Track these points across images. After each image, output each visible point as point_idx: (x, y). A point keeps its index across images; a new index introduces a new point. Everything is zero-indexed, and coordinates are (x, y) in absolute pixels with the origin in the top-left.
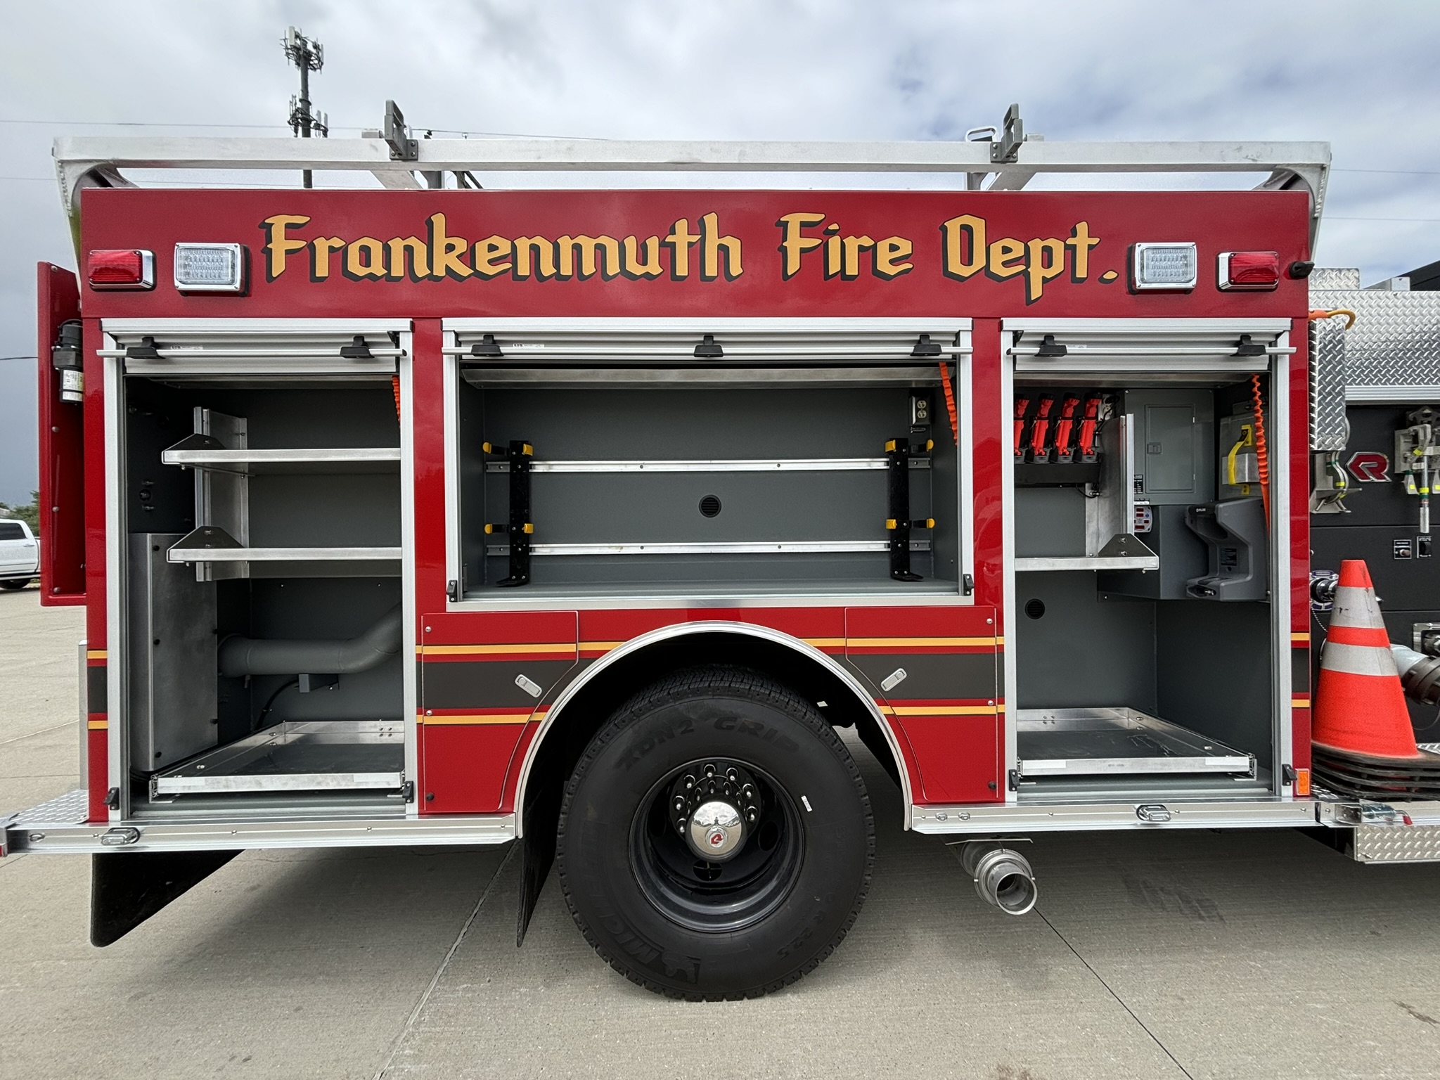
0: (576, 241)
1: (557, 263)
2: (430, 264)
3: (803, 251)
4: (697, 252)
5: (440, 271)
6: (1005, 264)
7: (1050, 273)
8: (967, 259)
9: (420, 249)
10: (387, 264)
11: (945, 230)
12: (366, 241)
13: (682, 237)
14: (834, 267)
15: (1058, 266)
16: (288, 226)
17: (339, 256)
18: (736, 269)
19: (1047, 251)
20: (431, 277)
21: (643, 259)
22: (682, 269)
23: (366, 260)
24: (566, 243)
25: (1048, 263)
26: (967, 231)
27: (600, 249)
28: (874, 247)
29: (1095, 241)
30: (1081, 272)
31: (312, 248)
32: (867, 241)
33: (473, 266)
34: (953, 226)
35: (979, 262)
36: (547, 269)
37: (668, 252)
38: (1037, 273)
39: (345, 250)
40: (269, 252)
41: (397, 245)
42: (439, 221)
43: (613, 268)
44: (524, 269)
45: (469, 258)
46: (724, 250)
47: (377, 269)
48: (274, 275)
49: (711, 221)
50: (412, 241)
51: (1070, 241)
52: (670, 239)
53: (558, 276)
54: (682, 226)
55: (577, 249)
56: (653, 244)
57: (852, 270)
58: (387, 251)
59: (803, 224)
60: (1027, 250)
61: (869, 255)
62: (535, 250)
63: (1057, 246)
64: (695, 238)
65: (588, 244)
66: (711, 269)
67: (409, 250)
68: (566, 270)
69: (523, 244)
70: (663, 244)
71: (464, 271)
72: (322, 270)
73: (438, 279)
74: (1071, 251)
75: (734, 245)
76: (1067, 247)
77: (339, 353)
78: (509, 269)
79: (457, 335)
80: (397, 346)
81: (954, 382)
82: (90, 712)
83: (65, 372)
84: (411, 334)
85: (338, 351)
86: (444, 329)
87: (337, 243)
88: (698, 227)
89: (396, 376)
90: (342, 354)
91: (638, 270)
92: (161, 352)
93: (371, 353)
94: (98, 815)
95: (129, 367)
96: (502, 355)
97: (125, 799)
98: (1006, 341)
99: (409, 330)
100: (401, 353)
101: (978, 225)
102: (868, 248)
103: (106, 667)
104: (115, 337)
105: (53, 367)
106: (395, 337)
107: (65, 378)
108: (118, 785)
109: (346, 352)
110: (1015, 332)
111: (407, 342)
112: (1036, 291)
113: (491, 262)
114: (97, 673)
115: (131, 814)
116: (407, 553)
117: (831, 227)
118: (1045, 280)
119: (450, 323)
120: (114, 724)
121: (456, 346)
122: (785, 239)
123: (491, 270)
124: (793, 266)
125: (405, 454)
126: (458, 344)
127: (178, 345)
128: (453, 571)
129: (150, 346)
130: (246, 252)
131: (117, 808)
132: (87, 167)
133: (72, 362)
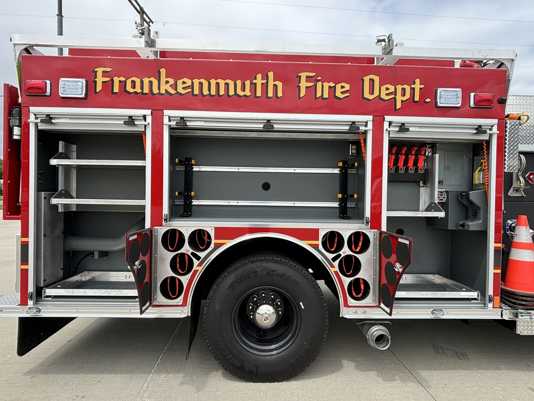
0: (217, 81)
1: (209, 90)
2: (159, 89)
3: (307, 87)
4: (265, 87)
5: (163, 91)
6: (387, 94)
7: (405, 98)
8: (372, 92)
9: (155, 82)
10: (142, 88)
11: (363, 80)
12: (134, 79)
13: (259, 81)
14: (319, 94)
15: (408, 96)
16: (103, 72)
17: (123, 85)
18: (280, 94)
19: (404, 90)
20: (159, 93)
21: (243, 89)
22: (259, 94)
23: (134, 86)
24: (213, 82)
25: (404, 94)
26: (372, 81)
27: (227, 84)
28: (335, 87)
29: (422, 86)
30: (417, 98)
31: (112, 81)
32: (332, 84)
33: (176, 90)
34: (367, 79)
35: (376, 94)
36: (206, 92)
37: (254, 86)
38: (399, 98)
39: (125, 82)
40: (95, 82)
41: (146, 80)
42: (163, 71)
43: (232, 92)
44: (196, 92)
45: (175, 86)
46: (276, 86)
47: (138, 90)
48: (97, 91)
49: (271, 74)
50: (152, 79)
51: (413, 86)
52: (254, 81)
53: (210, 95)
54: (259, 76)
55: (218, 84)
56: (248, 83)
57: (326, 95)
58: (142, 82)
59: (307, 77)
60: (396, 89)
61: (332, 90)
62: (201, 84)
63: (408, 88)
64: (264, 81)
65: (222, 83)
66: (270, 94)
67: (151, 82)
68: (213, 92)
69: (196, 82)
70: (251, 83)
71: (173, 92)
72: (116, 90)
73: (163, 94)
74: (413, 90)
75: (280, 85)
76: (411, 88)
77: (123, 123)
78: (190, 92)
79: (169, 117)
80: (145, 121)
81: (365, 140)
82: (21, 262)
83: (15, 128)
84: (151, 116)
85: (122, 122)
86: (164, 115)
87: (122, 79)
88: (266, 77)
89: (145, 132)
90: (124, 124)
91: (241, 93)
92: (53, 121)
93: (136, 123)
94: (24, 302)
95: (40, 126)
96: (187, 126)
97: (34, 296)
98: (386, 125)
99: (150, 114)
100: (148, 124)
101: (377, 79)
102: (332, 87)
103: (28, 245)
104: (35, 115)
105: (9, 126)
106: (145, 117)
107: (15, 130)
108: (32, 291)
109: (125, 123)
110: (390, 122)
111: (149, 119)
112: (399, 106)
113: (184, 88)
114: (24, 247)
115: (36, 302)
116: (147, 202)
117: (318, 78)
118: (402, 101)
119: (166, 112)
120: (31, 267)
121: (169, 122)
122: (300, 83)
123: (183, 92)
124: (303, 93)
125: (148, 163)
126: (170, 121)
127: (59, 118)
128: (166, 210)
129: (49, 119)
130: (87, 82)
131: (32, 300)
132: (25, 47)
133: (17, 124)
